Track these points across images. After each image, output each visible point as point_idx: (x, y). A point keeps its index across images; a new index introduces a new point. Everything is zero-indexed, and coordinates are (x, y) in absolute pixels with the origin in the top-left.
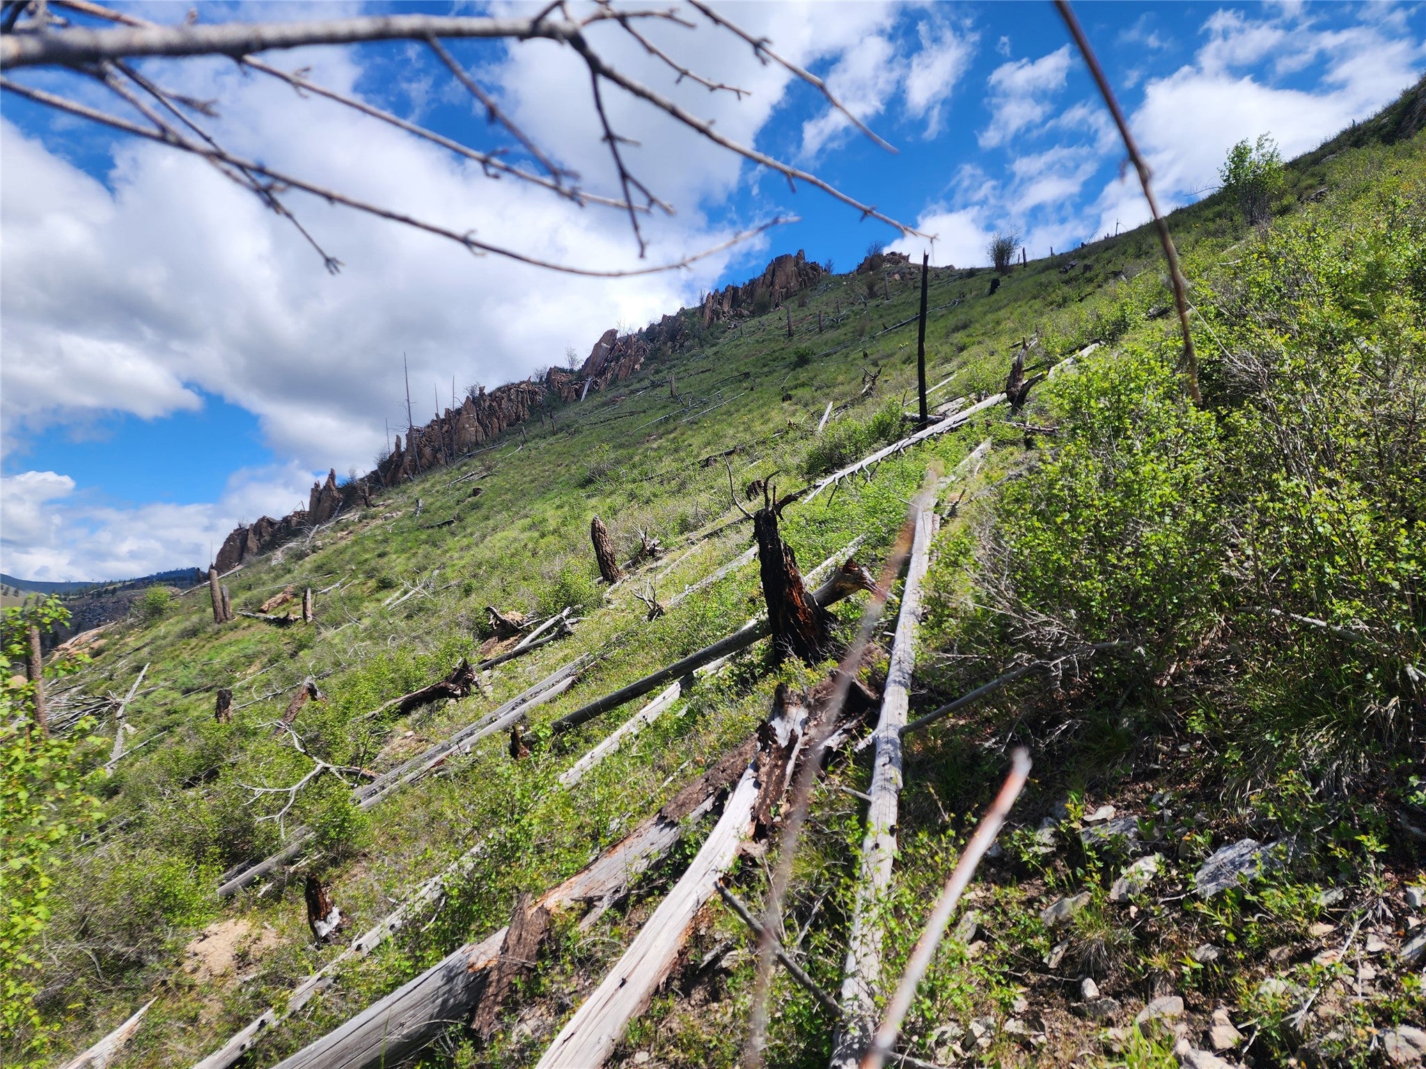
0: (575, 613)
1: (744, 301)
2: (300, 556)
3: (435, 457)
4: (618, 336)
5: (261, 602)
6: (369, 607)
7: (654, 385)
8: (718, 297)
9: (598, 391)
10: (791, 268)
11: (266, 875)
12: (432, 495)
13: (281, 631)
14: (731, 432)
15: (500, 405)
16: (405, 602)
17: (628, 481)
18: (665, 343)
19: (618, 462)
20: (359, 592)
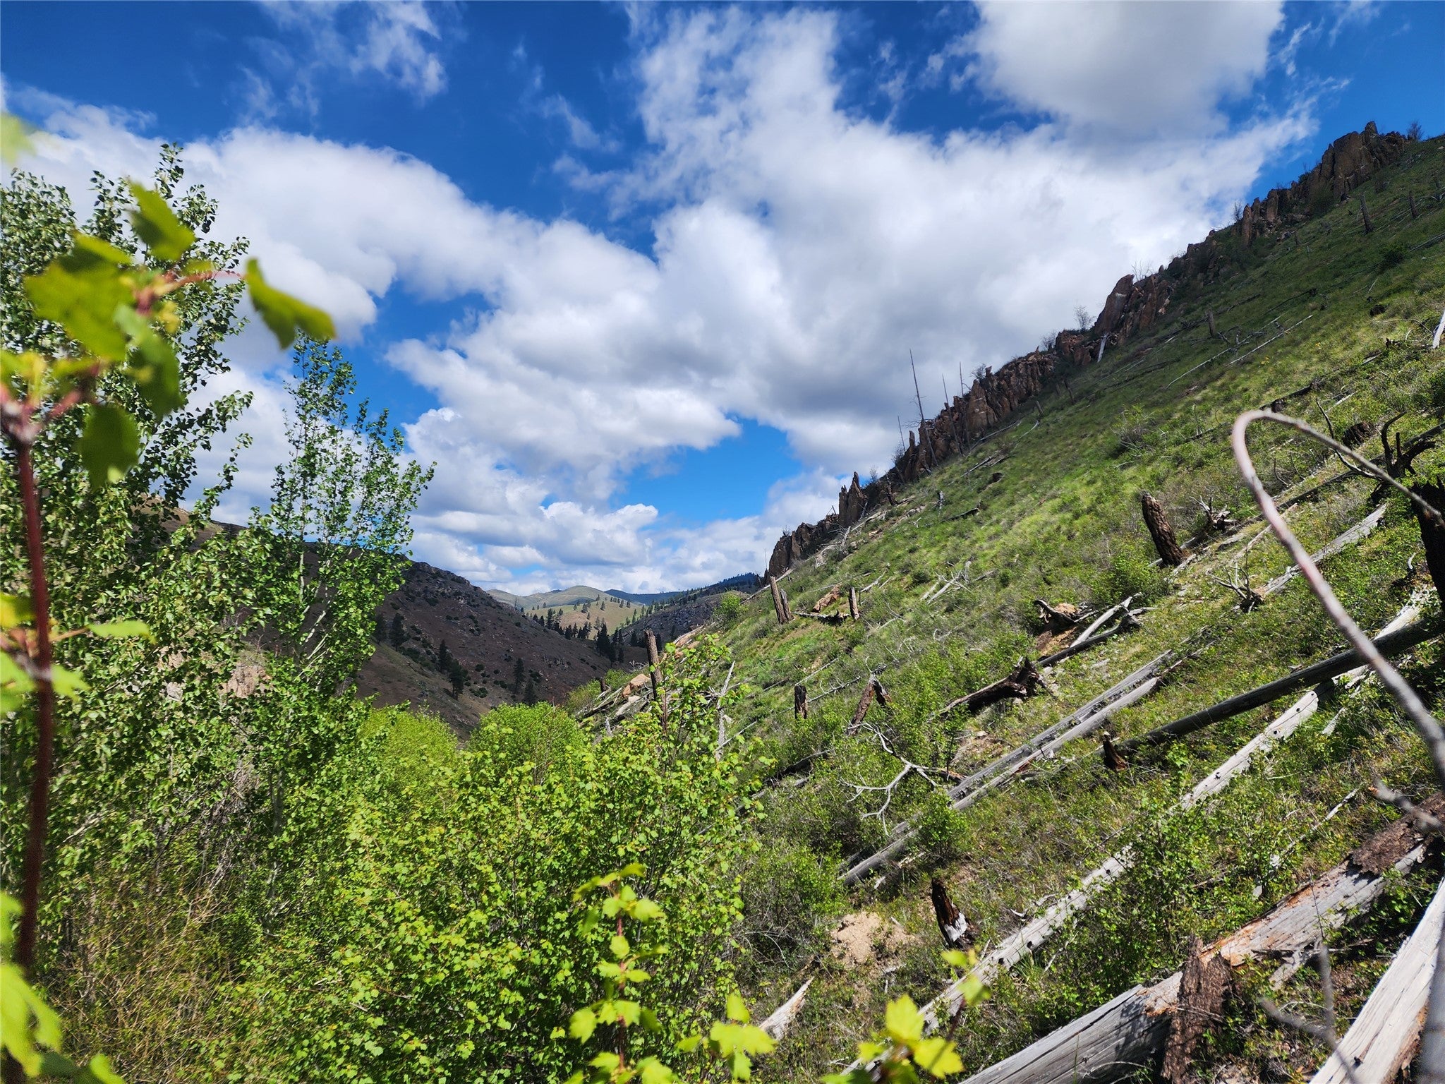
0: (1136, 603)
1: (1296, 203)
2: (838, 557)
3: (948, 447)
4: (1135, 281)
5: (813, 603)
6: (908, 602)
7: (1186, 328)
8: (1257, 209)
9: (1116, 347)
10: (1359, 148)
11: (879, 868)
12: (952, 486)
13: (834, 628)
14: (1301, 365)
15: (1009, 383)
16: (941, 596)
17: (1170, 444)
18: (1194, 276)
19: (1153, 424)
20: (897, 588)
